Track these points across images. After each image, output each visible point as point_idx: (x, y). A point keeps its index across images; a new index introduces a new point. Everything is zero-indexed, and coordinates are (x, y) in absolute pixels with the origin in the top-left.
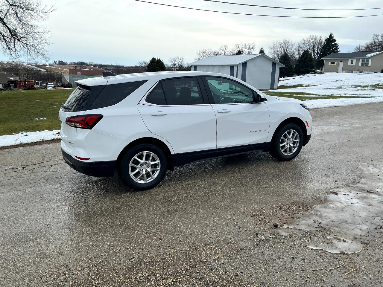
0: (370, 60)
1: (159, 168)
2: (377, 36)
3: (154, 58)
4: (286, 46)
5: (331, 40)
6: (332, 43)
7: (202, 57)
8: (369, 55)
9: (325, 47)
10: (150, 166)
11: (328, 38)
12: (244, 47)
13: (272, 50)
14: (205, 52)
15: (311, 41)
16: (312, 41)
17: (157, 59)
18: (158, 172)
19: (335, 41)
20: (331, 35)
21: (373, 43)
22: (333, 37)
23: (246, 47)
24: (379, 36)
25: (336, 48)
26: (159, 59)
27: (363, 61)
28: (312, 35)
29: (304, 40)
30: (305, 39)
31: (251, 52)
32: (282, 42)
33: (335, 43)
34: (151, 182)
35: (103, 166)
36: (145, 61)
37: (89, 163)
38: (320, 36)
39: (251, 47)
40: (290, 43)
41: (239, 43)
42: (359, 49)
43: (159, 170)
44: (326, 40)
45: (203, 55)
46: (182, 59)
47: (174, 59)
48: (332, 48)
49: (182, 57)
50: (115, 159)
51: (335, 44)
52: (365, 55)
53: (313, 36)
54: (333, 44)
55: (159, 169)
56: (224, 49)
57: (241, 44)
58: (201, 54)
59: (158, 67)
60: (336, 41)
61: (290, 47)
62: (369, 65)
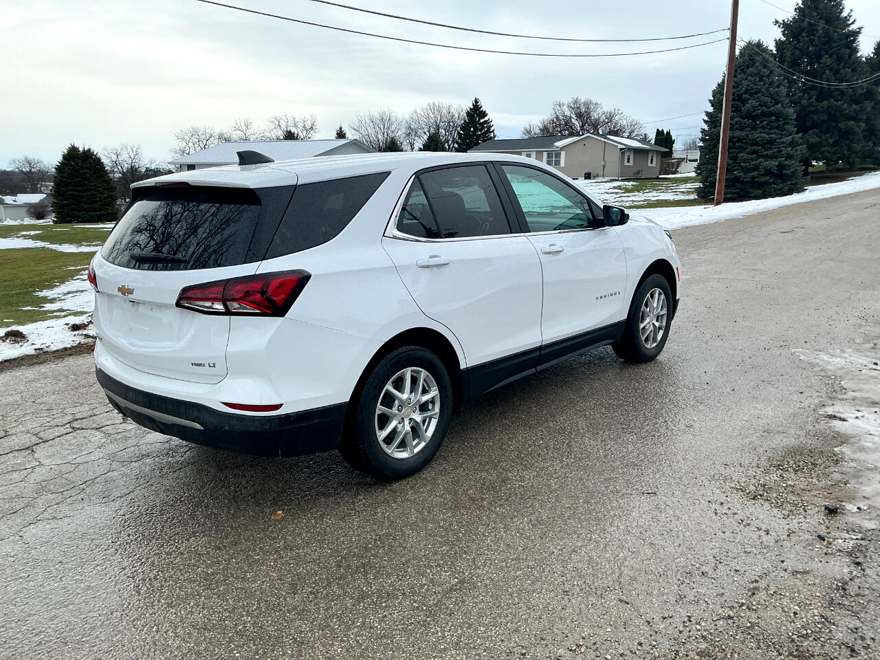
0: (563, 153)
1: (437, 410)
2: (560, 106)
3: (73, 147)
4: (386, 125)
5: (476, 113)
6: (479, 120)
7: (190, 145)
8: (559, 144)
9: (465, 127)
10: (418, 407)
11: (471, 109)
12: (291, 123)
13: (356, 132)
14: (195, 133)
15: (431, 114)
16: (432, 116)
17: (81, 149)
18: (434, 423)
19: (484, 114)
20: (476, 101)
21: (555, 120)
22: (481, 107)
23: (296, 126)
24: (563, 105)
25: (489, 131)
26: (89, 150)
27: (549, 156)
28: (431, 103)
29: (416, 112)
30: (418, 111)
31: (310, 136)
32: (376, 115)
33: (486, 118)
34: (422, 451)
35: (316, 421)
36: (30, 157)
37: (279, 417)
38: (448, 104)
39: (308, 125)
40: (393, 119)
41: (279, 114)
42: (529, 132)
43: (437, 416)
44: (468, 113)
45: (191, 141)
46: (135, 149)
47: (115, 151)
48: (481, 130)
49: (136, 146)
50: (345, 397)
51: (485, 122)
52: (552, 144)
53: (434, 104)
54: (481, 121)
55: (435, 414)
56: (244, 128)
57: (284, 118)
58: (187, 137)
59: (87, 168)
60: (486, 115)
61: (393, 128)
62: (562, 164)
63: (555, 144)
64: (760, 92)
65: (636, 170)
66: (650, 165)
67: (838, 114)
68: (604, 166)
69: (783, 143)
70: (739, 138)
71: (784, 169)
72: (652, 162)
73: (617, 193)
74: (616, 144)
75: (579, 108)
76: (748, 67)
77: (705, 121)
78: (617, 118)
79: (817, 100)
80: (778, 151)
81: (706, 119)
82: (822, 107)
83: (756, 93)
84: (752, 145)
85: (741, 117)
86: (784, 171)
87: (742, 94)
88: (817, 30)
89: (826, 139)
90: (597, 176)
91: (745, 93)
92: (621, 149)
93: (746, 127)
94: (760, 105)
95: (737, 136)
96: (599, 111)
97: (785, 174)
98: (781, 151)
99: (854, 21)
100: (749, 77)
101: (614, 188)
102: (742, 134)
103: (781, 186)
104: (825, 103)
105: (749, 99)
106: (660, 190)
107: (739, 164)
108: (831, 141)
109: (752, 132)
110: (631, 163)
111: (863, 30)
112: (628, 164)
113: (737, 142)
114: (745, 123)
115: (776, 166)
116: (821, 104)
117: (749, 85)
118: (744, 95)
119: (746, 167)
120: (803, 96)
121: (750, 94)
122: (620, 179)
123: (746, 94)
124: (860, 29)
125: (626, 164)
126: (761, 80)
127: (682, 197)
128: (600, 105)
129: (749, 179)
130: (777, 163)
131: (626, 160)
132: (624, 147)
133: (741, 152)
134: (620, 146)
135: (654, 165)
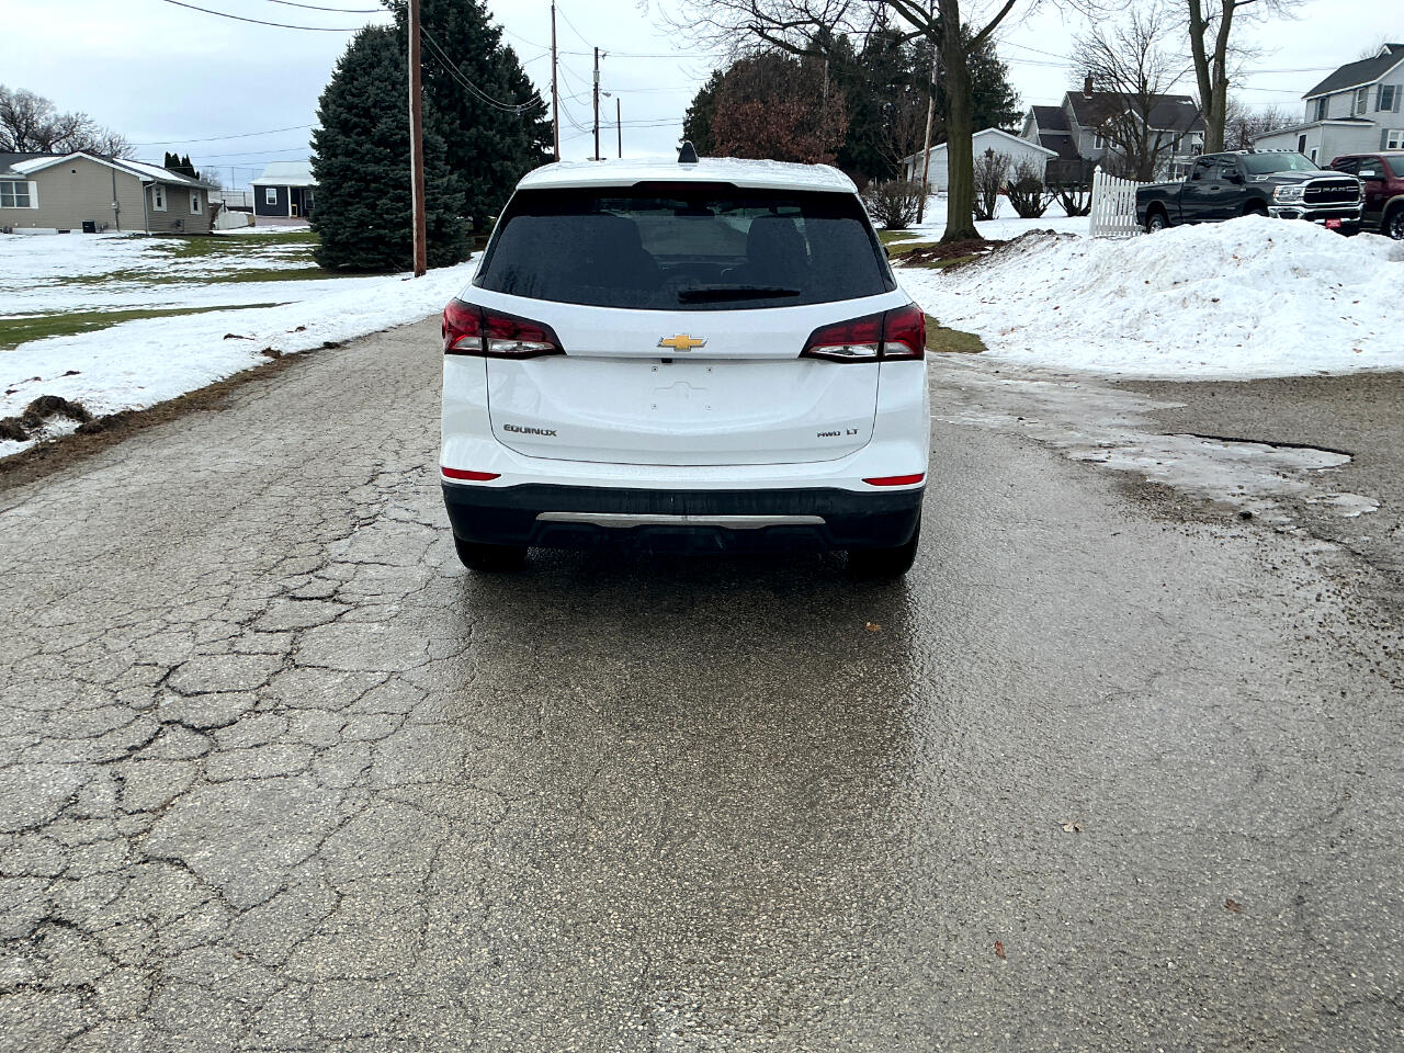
0: (33, 186)
62: (34, 204)
63: (12, 167)
64: (395, 106)
65: (174, 219)
66: (193, 212)
67: (489, 150)
68: (117, 212)
69: (438, 187)
70: (375, 176)
71: (444, 226)
72: (196, 208)
73: (166, 257)
74: (137, 174)
75: (8, 105)
76: (372, 66)
77: (313, 145)
78: (83, 129)
79: (462, 127)
80: (432, 200)
81: (315, 141)
82: (470, 138)
83: (390, 108)
84: (395, 187)
85: (373, 143)
86: (443, 229)
87: (369, 108)
88: (447, 22)
89: (480, 185)
90: (107, 227)
91: (374, 106)
92: (145, 183)
93: (382, 160)
94: (397, 127)
95: (372, 173)
96: (50, 114)
97: (445, 233)
98: (437, 199)
99: (492, 15)
100: (377, 83)
101: (153, 248)
102: (378, 169)
103: (442, 250)
104: (473, 130)
105: (381, 117)
106: (239, 253)
107: (381, 215)
108: (485, 188)
109: (393, 167)
110: (164, 207)
111: (503, 31)
112: (159, 209)
113: (370, 181)
114: (380, 153)
115: (433, 222)
116: (468, 133)
117: (378, 94)
118: (372, 110)
119: (392, 220)
120: (443, 118)
121: (382, 109)
122: (150, 233)
123: (375, 108)
124: (501, 28)
125: (156, 208)
126: (394, 88)
127: (282, 265)
128: (50, 103)
129: (399, 240)
130: (434, 217)
131: (155, 202)
132: (150, 179)
133: (379, 198)
134: (143, 178)
135: (199, 212)
